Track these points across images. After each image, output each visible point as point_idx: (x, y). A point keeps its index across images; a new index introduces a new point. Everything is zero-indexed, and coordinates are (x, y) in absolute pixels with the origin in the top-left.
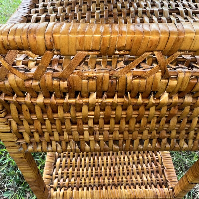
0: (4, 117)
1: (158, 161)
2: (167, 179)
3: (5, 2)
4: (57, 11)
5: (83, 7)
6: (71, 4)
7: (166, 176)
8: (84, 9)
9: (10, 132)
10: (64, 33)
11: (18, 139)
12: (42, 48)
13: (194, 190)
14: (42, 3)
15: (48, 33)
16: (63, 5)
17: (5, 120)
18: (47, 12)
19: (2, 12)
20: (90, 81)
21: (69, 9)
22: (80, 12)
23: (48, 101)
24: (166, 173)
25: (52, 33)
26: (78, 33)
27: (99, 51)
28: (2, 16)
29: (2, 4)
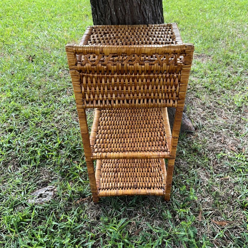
0: (80, 84)
1: (163, 140)
2: (168, 148)
3: (41, 36)
4: (101, 42)
5: (114, 40)
6: (108, 39)
7: (167, 147)
8: (114, 41)
9: (81, 93)
10: (106, 48)
11: (83, 98)
12: (99, 53)
13: (202, 181)
14: (93, 38)
15: (101, 48)
16: (104, 39)
17: (80, 86)
18: (96, 42)
19: (39, 46)
20: (114, 66)
21: (107, 41)
22: (112, 43)
23: (99, 75)
24: (167, 145)
25: (102, 48)
26: (110, 48)
27: (117, 54)
28: (39, 49)
29: (39, 38)
